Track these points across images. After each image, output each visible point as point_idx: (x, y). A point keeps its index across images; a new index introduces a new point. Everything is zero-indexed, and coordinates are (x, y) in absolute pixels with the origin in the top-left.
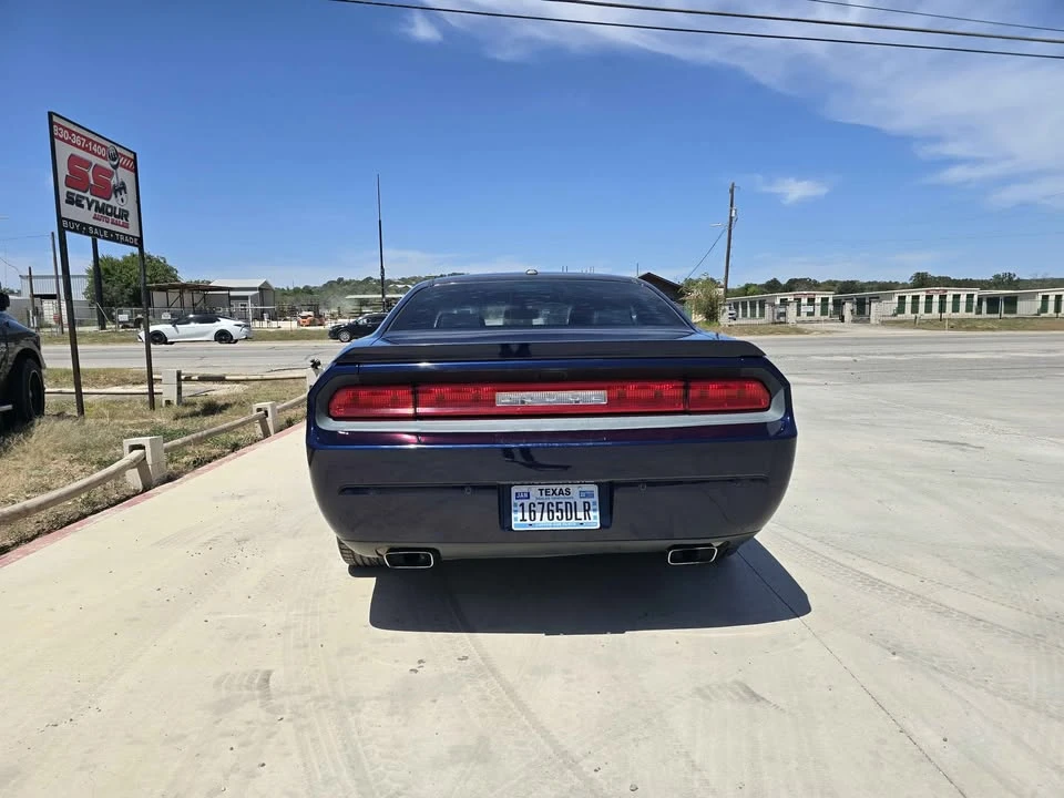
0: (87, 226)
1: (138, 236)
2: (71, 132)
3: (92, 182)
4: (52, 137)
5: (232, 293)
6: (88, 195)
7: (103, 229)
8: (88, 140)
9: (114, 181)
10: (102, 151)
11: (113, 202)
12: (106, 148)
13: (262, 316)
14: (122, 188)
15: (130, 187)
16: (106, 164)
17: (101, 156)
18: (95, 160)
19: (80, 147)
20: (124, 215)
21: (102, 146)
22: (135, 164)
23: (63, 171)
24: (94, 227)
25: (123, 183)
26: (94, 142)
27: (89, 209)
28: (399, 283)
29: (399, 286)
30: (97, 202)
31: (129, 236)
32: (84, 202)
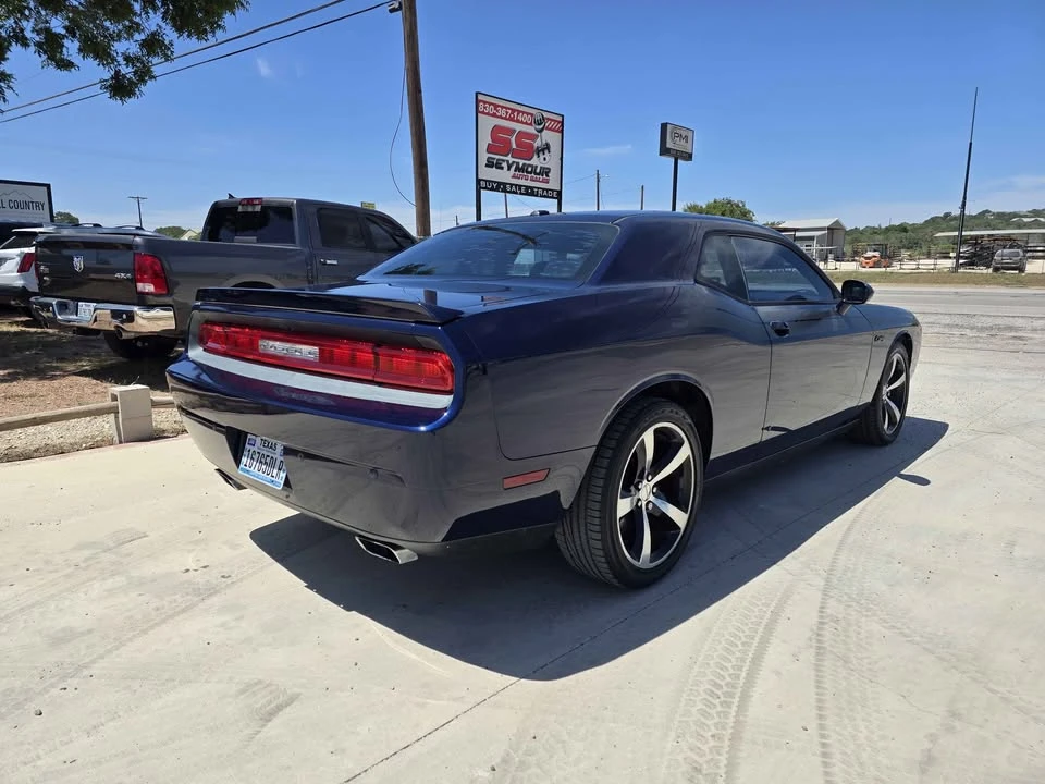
0: (505, 184)
1: (558, 189)
2: (496, 106)
3: (514, 146)
4: (477, 112)
5: (798, 234)
6: (509, 158)
7: (520, 186)
8: (513, 111)
9: (537, 143)
10: (527, 119)
11: (535, 161)
12: (532, 115)
13: (827, 257)
14: (547, 147)
15: (555, 148)
16: (532, 130)
17: (526, 123)
18: (518, 127)
19: (505, 118)
20: (546, 172)
21: (528, 114)
22: (562, 126)
23: (485, 140)
24: (512, 185)
25: (547, 144)
26: (519, 112)
27: (509, 169)
28: (1026, 216)
29: (1026, 220)
30: (518, 164)
31: (547, 190)
32: (505, 165)
